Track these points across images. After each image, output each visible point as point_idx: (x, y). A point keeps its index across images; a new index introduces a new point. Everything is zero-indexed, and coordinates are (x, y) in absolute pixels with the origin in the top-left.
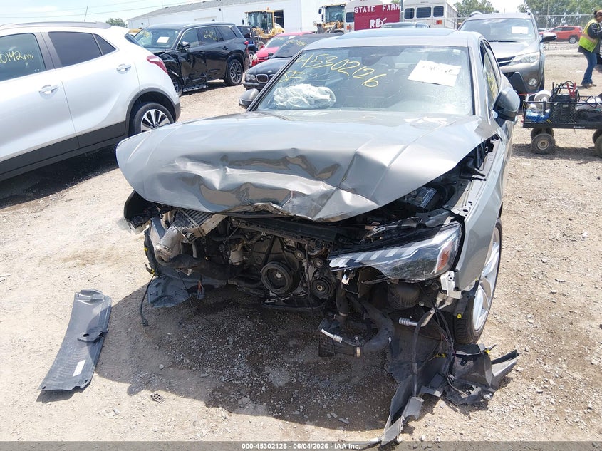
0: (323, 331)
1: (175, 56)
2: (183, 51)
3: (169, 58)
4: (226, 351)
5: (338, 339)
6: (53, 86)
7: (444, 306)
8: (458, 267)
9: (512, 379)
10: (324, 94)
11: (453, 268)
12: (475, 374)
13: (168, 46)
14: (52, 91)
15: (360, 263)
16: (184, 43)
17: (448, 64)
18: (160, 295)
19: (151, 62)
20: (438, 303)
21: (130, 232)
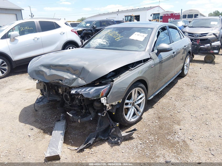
0: (67, 113)
1: (91, 30)
2: (94, 29)
3: (89, 31)
4: (52, 120)
5: (71, 115)
6: (38, 37)
7: (108, 110)
8: (108, 96)
9: (135, 138)
10: (104, 42)
11: (106, 96)
12: (115, 133)
13: (90, 27)
14: (37, 39)
15: (78, 92)
16: (95, 26)
17: (144, 33)
18: (40, 101)
19: (72, 31)
20: (107, 108)
21: (31, 80)
